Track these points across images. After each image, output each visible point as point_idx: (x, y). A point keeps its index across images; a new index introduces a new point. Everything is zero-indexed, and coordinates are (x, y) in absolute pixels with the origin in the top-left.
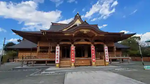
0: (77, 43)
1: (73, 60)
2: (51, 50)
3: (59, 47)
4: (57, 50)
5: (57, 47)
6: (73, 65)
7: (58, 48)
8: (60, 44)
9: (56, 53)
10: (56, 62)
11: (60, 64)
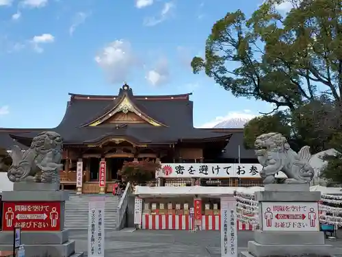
0: (109, 156)
1: (102, 183)
2: (70, 166)
3: (82, 163)
4: (78, 168)
5: (78, 163)
6: (102, 189)
7: (80, 165)
8: (84, 157)
9: (78, 172)
10: (77, 186)
11: (82, 188)
